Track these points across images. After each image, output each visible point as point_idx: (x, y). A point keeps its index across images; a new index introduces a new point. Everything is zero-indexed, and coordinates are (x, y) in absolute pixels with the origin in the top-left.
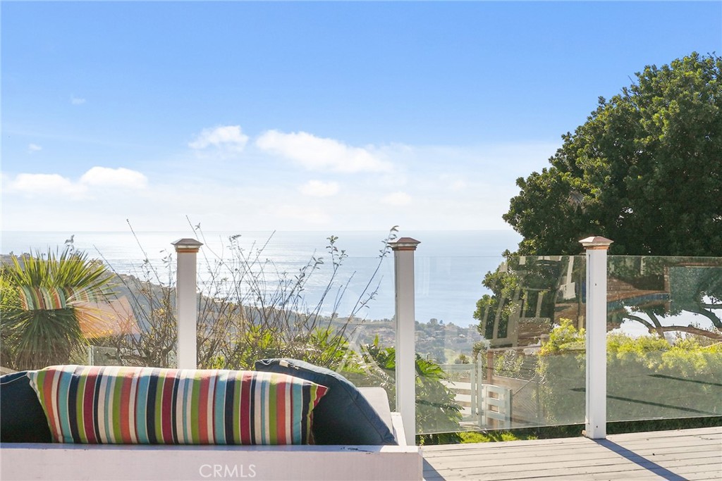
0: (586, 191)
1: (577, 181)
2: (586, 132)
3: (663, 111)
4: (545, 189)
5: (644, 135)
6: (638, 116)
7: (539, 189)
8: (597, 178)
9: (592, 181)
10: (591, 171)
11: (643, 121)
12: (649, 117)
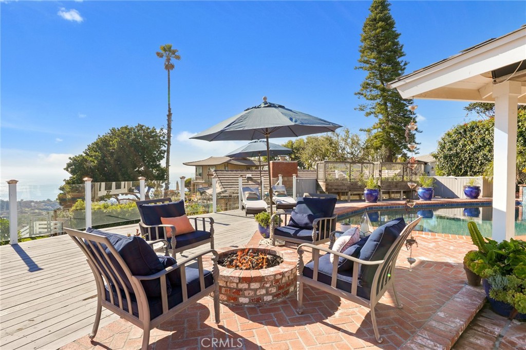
0: (93, 162)
1: (91, 159)
2: (94, 145)
3: (115, 140)
4: (79, 160)
5: (111, 146)
6: (109, 141)
7: (76, 161)
8: (96, 158)
9: (94, 159)
10: (95, 156)
11: (111, 143)
12: (112, 141)
